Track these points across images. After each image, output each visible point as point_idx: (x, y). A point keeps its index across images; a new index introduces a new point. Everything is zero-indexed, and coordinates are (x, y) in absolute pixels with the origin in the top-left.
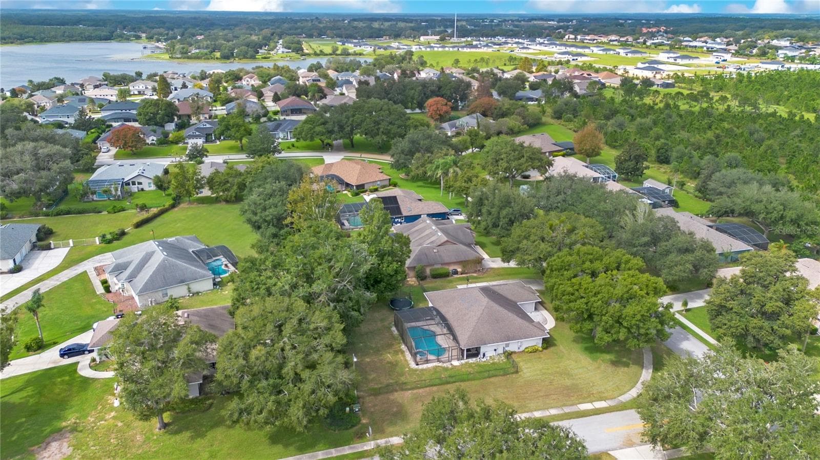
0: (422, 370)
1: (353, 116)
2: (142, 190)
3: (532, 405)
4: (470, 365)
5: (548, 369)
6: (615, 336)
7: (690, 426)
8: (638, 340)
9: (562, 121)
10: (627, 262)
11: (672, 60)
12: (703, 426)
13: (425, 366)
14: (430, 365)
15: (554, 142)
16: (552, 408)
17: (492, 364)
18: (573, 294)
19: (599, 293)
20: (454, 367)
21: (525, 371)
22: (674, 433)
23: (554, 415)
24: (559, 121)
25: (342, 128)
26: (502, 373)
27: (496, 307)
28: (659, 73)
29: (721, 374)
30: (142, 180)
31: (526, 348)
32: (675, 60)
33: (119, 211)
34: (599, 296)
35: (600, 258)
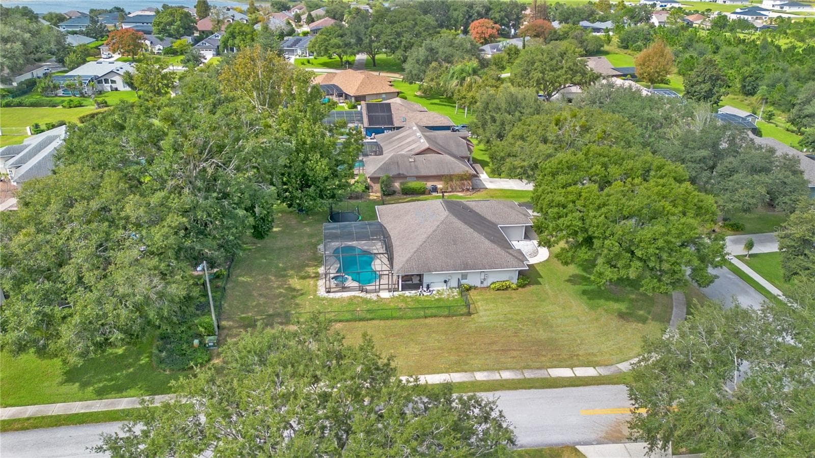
0: (333, 299)
1: (373, 25)
2: (116, 89)
3: (476, 362)
4: (404, 299)
5: (517, 314)
6: (623, 273)
7: (716, 419)
8: (660, 281)
9: (629, 51)
10: (660, 168)
11: (778, 8)
12: (741, 421)
13: (338, 295)
14: (346, 295)
15: (613, 67)
16: (507, 369)
17: (436, 300)
18: (564, 207)
19: (604, 205)
20: (380, 299)
21: (481, 314)
22: (684, 429)
23: (506, 380)
24: (626, 51)
25: (359, 40)
26: (446, 313)
27: (458, 223)
28: (761, 19)
29: (788, 338)
30: (116, 78)
31: (493, 283)
32: (782, 8)
33: (76, 107)
34: (603, 210)
35: (619, 162)
